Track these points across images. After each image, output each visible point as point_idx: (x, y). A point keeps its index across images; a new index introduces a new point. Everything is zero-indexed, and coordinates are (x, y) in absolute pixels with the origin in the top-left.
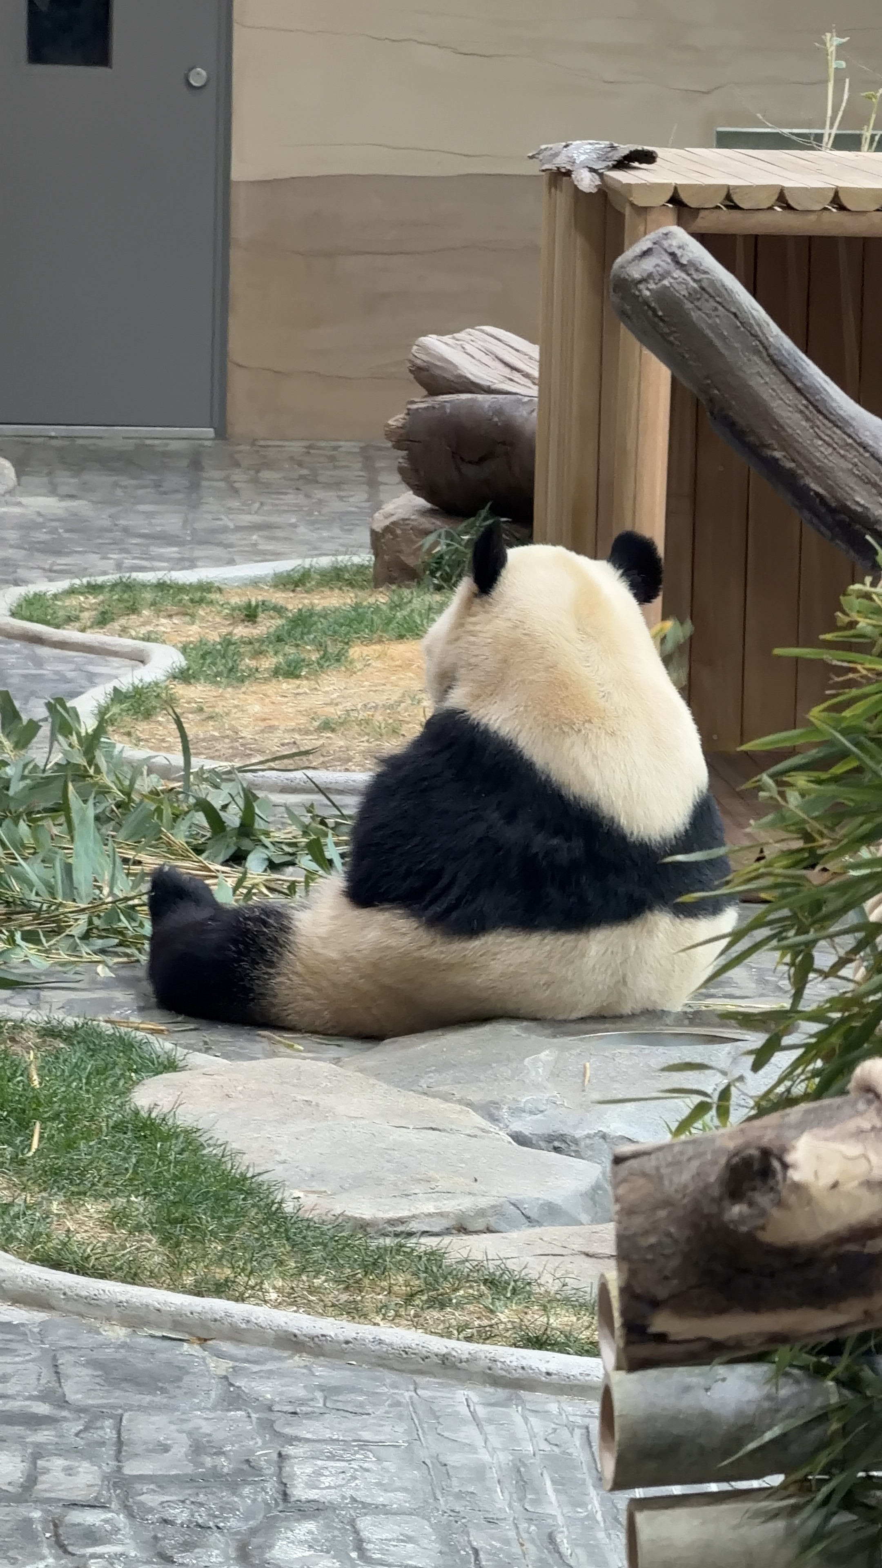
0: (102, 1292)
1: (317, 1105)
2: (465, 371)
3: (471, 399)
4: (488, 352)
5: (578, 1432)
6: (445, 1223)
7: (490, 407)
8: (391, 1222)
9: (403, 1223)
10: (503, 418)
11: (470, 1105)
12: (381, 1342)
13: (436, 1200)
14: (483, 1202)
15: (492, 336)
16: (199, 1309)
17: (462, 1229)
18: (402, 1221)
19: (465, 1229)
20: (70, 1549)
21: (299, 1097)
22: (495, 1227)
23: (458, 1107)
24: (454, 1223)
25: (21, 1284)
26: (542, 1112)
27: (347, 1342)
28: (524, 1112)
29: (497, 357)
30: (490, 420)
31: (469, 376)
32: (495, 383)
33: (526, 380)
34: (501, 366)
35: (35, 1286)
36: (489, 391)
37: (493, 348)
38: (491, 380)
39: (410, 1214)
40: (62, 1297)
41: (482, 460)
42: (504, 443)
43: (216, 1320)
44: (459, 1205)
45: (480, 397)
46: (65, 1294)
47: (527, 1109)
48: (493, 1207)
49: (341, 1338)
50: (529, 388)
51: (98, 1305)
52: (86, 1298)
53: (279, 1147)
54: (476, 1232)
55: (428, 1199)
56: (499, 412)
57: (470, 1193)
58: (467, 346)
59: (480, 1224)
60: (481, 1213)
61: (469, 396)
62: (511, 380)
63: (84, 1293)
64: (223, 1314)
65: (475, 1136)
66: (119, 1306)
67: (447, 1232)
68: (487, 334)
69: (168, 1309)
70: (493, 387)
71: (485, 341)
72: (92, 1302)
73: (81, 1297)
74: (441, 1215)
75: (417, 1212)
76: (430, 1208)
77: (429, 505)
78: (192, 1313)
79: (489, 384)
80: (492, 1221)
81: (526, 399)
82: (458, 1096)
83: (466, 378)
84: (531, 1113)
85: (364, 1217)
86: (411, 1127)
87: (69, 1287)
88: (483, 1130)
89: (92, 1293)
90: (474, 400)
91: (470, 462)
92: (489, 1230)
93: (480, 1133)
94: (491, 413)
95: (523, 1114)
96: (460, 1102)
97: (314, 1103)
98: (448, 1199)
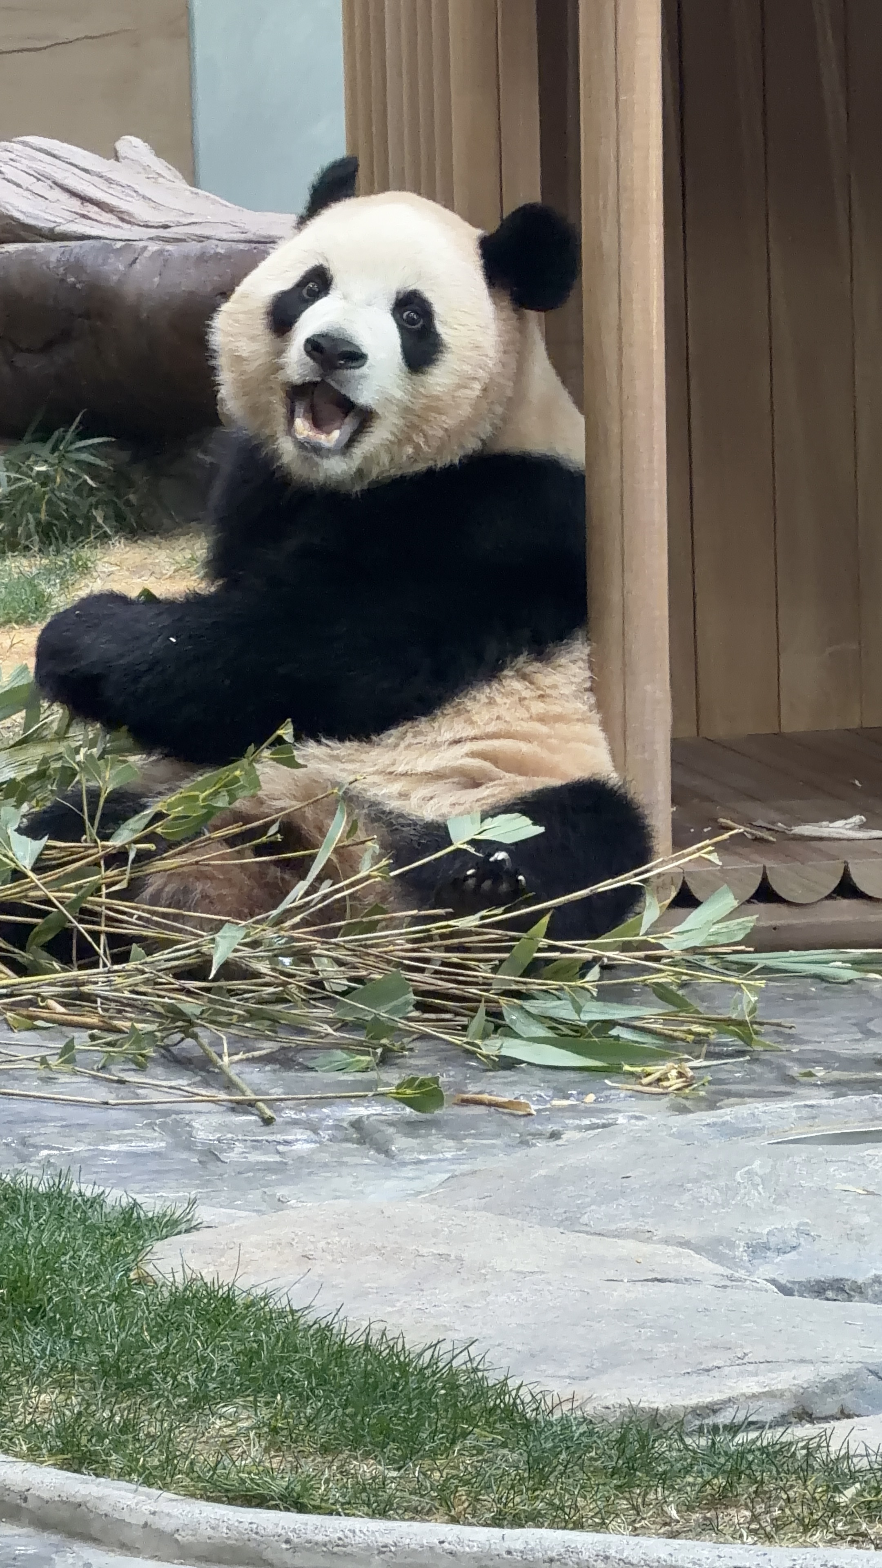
0: (351, 1535)
1: (459, 1259)
2: (8, 207)
3: (26, 251)
4: (40, 177)
6: (778, 1408)
7: (58, 261)
8: (699, 1412)
9: (715, 1412)
10: (84, 277)
11: (685, 1244)
13: (756, 1374)
14: (831, 1372)
15: (40, 150)
16: (519, 1546)
17: (805, 1415)
18: (713, 1409)
19: (810, 1415)
21: (424, 1251)
22: (851, 1408)
23: (671, 1250)
24: (793, 1405)
25: (210, 1532)
26: (794, 1248)
28: (769, 1249)
29: (55, 183)
30: (63, 280)
31: (17, 215)
32: (60, 224)
33: (109, 216)
34: (64, 197)
35: (234, 1534)
36: (53, 236)
37: (49, 170)
38: (53, 219)
39: (724, 1397)
40: (284, 1546)
41: (48, 346)
42: (87, 315)
43: (551, 1560)
44: (794, 1378)
45: (40, 247)
46: (287, 1541)
47: (772, 1245)
48: (847, 1377)
50: (117, 227)
51: (346, 1554)
52: (325, 1545)
53: (446, 1320)
54: (826, 1419)
55: (741, 1374)
56: (76, 266)
57: (802, 1361)
58: (5, 169)
59: (831, 1405)
60: (831, 1388)
61: (20, 246)
62: (84, 216)
63: (320, 1538)
64: (563, 1550)
65: (725, 1287)
66: (384, 1552)
67: (783, 1421)
68: (32, 147)
69: (467, 1549)
70: (58, 229)
71: (34, 159)
72: (336, 1549)
73: (317, 1544)
74: (771, 1395)
75: (734, 1394)
76: (750, 1386)
78: (509, 1553)
79: (52, 225)
80: (849, 1399)
81: (119, 245)
82: (660, 1233)
83: (12, 218)
84: (779, 1251)
85: (655, 1406)
86: (626, 1280)
87: (294, 1530)
88: (731, 1278)
89: (336, 1536)
90: (32, 251)
91: (29, 351)
92: (844, 1414)
93: (728, 1283)
94: (61, 270)
95: (769, 1254)
96: (666, 1242)
97: (453, 1257)
98: (770, 1371)
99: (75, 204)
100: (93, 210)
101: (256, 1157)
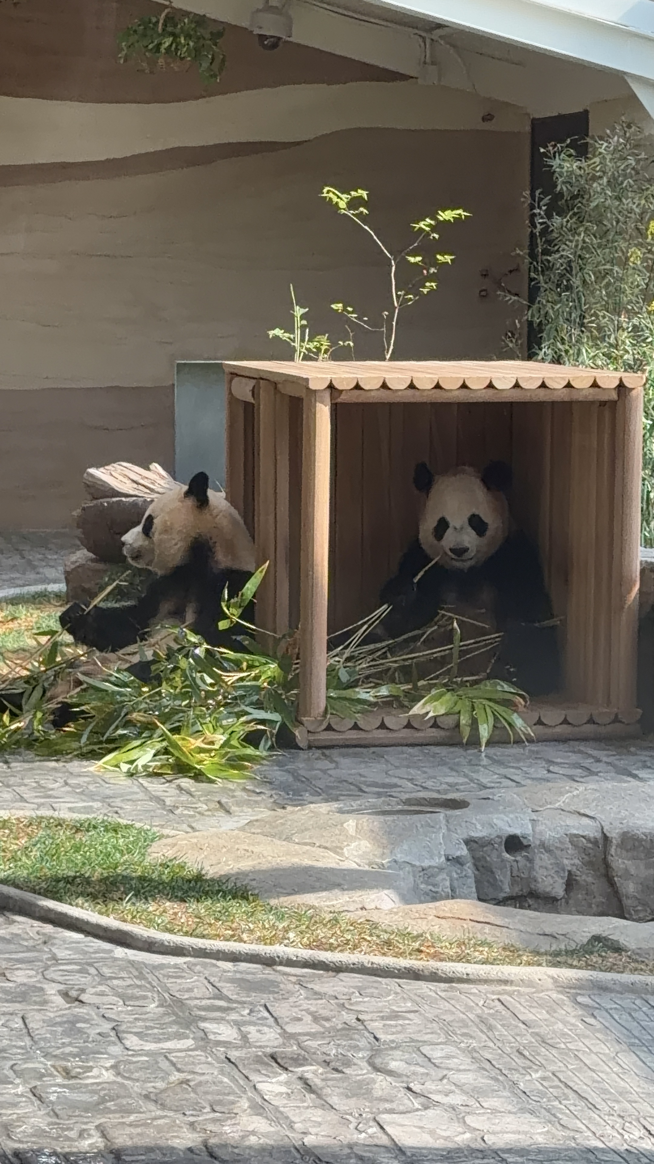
2: (114, 486)
5: (497, 1001)
7: (129, 504)
11: (326, 848)
12: (372, 963)
15: (125, 467)
17: (364, 908)
20: (290, 1069)
21: (240, 848)
22: (379, 906)
23: (321, 850)
24: (360, 905)
27: (354, 964)
29: (129, 478)
31: (116, 488)
32: (130, 492)
33: (147, 490)
34: (132, 483)
36: (127, 496)
37: (127, 474)
38: (128, 490)
39: (337, 901)
40: (191, 949)
45: (124, 499)
49: (350, 962)
50: (149, 493)
54: (371, 910)
58: (113, 473)
59: (372, 905)
61: (118, 499)
62: (138, 490)
67: (356, 910)
68: (122, 466)
70: (130, 494)
71: (122, 470)
74: (353, 901)
75: (341, 900)
76: (346, 898)
77: (94, 556)
79: (127, 492)
80: (378, 903)
82: (318, 844)
83: (114, 489)
88: (341, 860)
90: (121, 501)
91: (119, 534)
92: (377, 908)
94: (129, 507)
96: (319, 847)
99: (135, 486)
100: (141, 488)
101: (186, 812)
